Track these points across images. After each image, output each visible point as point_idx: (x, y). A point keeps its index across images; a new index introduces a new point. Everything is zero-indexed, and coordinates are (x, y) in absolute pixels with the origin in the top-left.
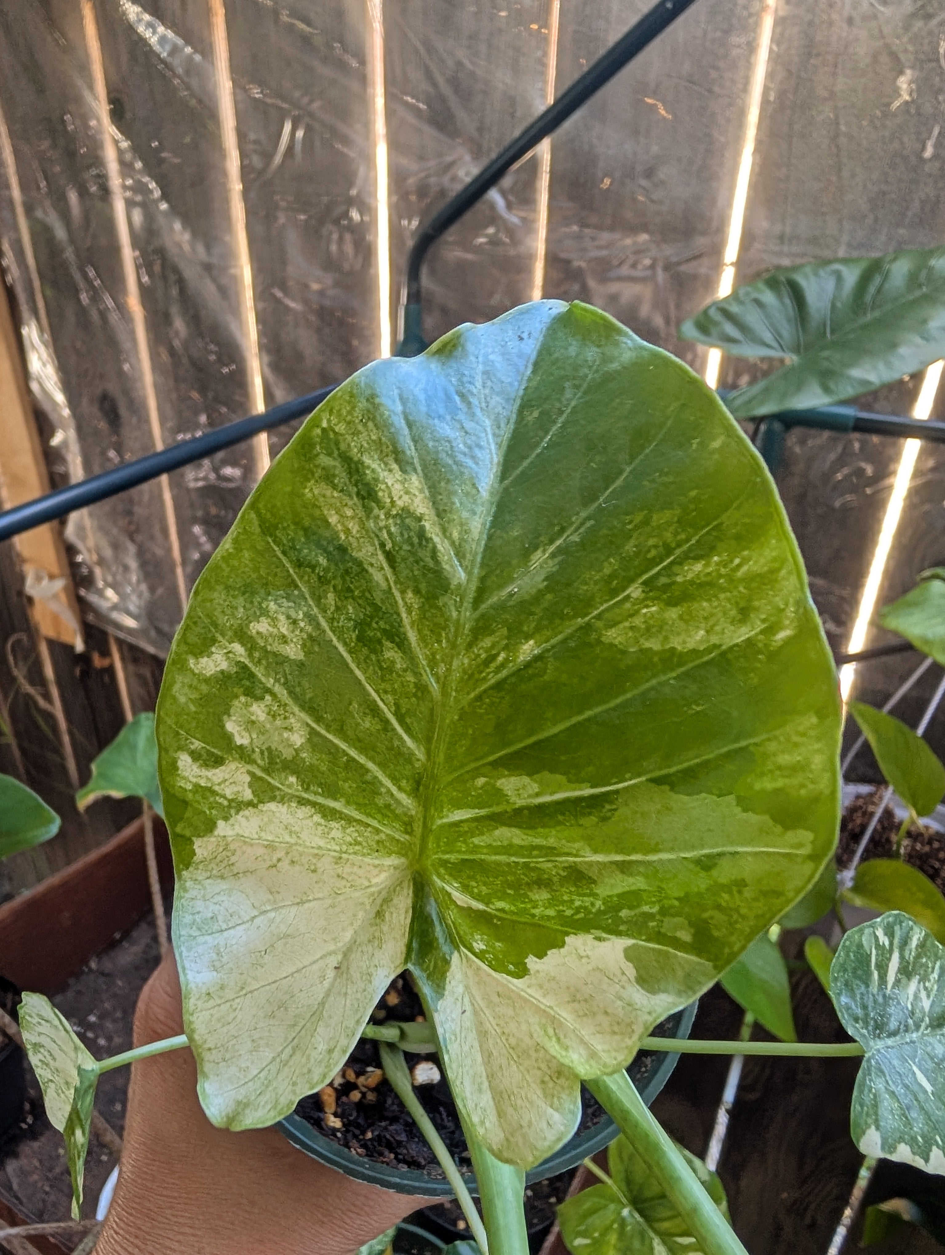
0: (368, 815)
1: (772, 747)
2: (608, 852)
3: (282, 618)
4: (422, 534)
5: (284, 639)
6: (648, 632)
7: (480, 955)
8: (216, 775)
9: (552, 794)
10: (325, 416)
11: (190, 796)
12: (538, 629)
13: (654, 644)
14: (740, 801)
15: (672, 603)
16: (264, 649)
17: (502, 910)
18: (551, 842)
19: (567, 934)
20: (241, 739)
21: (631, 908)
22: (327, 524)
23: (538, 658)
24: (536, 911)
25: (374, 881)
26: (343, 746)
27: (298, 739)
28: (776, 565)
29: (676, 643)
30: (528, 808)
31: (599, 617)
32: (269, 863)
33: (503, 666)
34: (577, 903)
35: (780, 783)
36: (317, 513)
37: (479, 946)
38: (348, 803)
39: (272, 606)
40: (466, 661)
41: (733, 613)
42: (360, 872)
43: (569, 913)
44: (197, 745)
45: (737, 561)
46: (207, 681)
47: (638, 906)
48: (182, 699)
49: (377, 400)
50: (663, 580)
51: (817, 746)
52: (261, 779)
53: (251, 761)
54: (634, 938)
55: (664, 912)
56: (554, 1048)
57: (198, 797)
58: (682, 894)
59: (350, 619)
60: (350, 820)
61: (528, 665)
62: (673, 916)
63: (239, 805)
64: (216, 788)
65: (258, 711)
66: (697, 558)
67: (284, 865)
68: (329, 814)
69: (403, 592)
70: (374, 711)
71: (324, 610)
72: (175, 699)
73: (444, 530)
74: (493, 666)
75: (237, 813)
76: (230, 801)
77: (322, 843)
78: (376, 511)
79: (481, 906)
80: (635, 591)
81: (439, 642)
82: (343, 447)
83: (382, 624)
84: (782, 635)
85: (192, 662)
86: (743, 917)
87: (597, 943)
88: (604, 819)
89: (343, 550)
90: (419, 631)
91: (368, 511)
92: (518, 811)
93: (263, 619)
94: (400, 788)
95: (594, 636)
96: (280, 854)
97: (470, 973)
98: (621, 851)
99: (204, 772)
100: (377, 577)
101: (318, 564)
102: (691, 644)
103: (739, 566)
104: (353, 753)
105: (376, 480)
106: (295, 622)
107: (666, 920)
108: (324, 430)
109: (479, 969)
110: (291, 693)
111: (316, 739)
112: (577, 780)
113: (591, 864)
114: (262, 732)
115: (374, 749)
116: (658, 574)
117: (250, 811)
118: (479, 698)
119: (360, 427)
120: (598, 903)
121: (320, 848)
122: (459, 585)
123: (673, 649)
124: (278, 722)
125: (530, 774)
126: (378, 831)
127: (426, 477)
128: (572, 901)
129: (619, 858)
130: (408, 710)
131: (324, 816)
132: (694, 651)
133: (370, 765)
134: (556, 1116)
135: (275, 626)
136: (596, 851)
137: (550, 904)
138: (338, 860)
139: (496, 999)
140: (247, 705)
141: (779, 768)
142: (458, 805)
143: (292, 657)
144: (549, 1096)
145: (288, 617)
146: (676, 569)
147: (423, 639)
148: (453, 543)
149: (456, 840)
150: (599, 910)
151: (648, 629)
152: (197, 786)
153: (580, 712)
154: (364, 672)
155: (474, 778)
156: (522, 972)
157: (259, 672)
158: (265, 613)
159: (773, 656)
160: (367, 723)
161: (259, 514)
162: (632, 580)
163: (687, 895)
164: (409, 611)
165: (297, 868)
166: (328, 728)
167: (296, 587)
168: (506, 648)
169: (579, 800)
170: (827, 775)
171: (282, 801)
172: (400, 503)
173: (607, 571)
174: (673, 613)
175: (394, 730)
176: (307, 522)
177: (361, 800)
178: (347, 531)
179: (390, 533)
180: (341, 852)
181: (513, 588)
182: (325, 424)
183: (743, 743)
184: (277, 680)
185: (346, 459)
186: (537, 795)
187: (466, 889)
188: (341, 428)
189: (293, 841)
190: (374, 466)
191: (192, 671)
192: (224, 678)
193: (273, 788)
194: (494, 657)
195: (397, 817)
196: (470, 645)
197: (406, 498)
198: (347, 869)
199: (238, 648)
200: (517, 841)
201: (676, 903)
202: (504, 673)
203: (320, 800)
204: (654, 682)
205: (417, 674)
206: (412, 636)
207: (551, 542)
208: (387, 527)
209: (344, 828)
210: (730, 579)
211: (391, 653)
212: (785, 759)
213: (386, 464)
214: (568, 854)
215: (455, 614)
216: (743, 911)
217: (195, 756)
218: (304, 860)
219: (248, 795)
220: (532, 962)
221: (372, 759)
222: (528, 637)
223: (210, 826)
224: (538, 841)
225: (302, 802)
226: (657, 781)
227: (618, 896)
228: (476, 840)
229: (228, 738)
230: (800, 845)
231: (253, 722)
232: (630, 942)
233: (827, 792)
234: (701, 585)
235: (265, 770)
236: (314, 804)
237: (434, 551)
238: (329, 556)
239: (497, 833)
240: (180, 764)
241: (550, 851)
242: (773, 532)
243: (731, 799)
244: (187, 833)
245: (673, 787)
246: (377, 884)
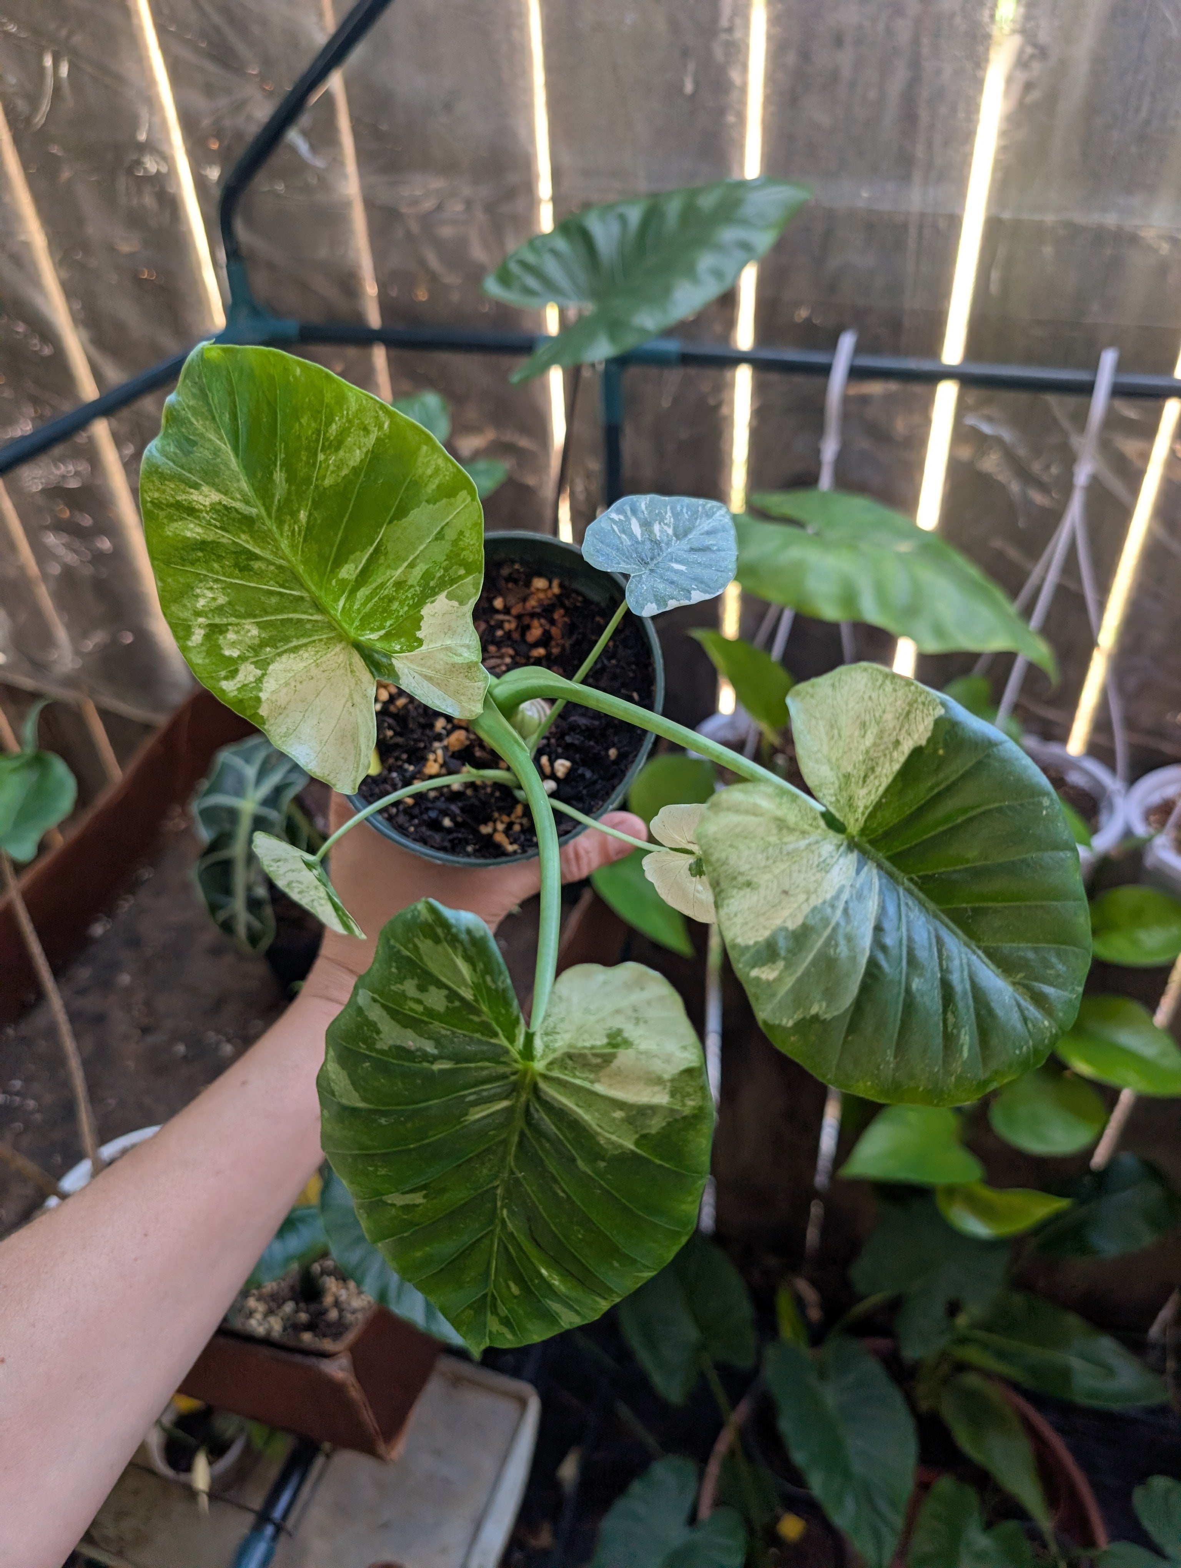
0: (310, 636)
1: (420, 471)
2: (401, 565)
3: (206, 591)
4: (225, 507)
5: (214, 599)
6: (339, 468)
7: (402, 651)
8: (240, 677)
9: (361, 562)
10: (145, 495)
11: (240, 696)
12: (300, 505)
13: (345, 472)
14: (428, 502)
15: (338, 449)
16: (211, 610)
17: (391, 625)
18: (379, 581)
19: (419, 611)
20: (235, 653)
21: (432, 579)
22: (188, 538)
23: (310, 515)
24: (401, 614)
25: (339, 661)
26: (273, 618)
27: (255, 632)
28: (359, 402)
29: (352, 463)
30: (358, 576)
31: (317, 480)
32: (293, 692)
33: (300, 531)
34: (410, 595)
35: (437, 481)
36: (180, 538)
37: (398, 648)
38: (298, 638)
39: (198, 591)
40: (286, 542)
41: (362, 433)
42: (330, 662)
43: (411, 602)
44: (223, 673)
45: (345, 412)
46: (202, 645)
47: (434, 577)
48: (200, 661)
49: (160, 470)
50: (327, 444)
51: (435, 457)
52: (258, 661)
53: (247, 659)
54: (444, 590)
55: (446, 570)
56: (457, 660)
57: (243, 693)
58: (445, 557)
59: (230, 567)
60: (305, 645)
61: (308, 523)
62: (451, 568)
63: (259, 680)
64: (246, 682)
65: (231, 636)
66: (330, 424)
67: (299, 686)
68: (295, 650)
69: (239, 538)
70: (271, 593)
71: (217, 573)
72: (198, 664)
73: (232, 498)
74: (296, 534)
75: (262, 683)
76: (255, 682)
77: (304, 664)
78: (201, 515)
79: (382, 632)
80: (321, 457)
81: (269, 544)
82: (164, 502)
83: (243, 557)
84: (386, 426)
85: (190, 644)
86: (474, 545)
87: (434, 604)
88: (386, 554)
89: (203, 542)
90: (259, 546)
91: (198, 518)
92: (356, 580)
93: (200, 599)
94: (311, 615)
95: (321, 488)
96: (293, 684)
97: (405, 661)
98: (404, 561)
99: (236, 681)
100: (224, 541)
101: (200, 557)
102: (358, 460)
103: (347, 414)
104: (279, 617)
105: (190, 503)
106: (211, 589)
107: (450, 571)
108: (151, 502)
109: (406, 657)
110: (236, 617)
111: (262, 625)
112: (364, 549)
113: (399, 576)
114: (240, 642)
115: (285, 608)
116: (323, 443)
117: (266, 679)
118: (303, 551)
119: (164, 487)
120: (418, 588)
121: (305, 667)
122: (257, 515)
123: (353, 467)
124: (242, 633)
125: (346, 563)
126: (321, 640)
127: (207, 483)
128: (407, 596)
129: (406, 564)
130: (283, 581)
131: (294, 652)
132: (361, 461)
133: (291, 616)
134: (480, 683)
135: (206, 597)
136: (396, 569)
137: (402, 604)
138: (317, 665)
139: (422, 662)
140: (225, 638)
141: (430, 477)
142: (336, 600)
143: (224, 602)
144: (472, 679)
145: (208, 589)
146: (328, 435)
147: (262, 548)
148: (240, 500)
149: (350, 615)
150: (421, 591)
151: (338, 467)
152: (239, 689)
153: (342, 522)
154: (254, 582)
155: (331, 584)
156: (420, 642)
157: (217, 621)
158: (197, 596)
159: (389, 437)
160: (274, 600)
161: (158, 559)
162: (316, 455)
163: (447, 556)
164: (248, 542)
165: (304, 683)
166: (261, 616)
167: (200, 574)
168: (295, 523)
169: (372, 555)
170: (449, 465)
171: (273, 662)
172: (207, 503)
173: (304, 458)
174: (341, 453)
175: (286, 594)
176: (180, 545)
177: (302, 633)
178: (198, 534)
179: (214, 519)
180: (315, 661)
181: (277, 498)
182: (149, 499)
183: (408, 480)
184: (227, 617)
185: (170, 505)
186: (356, 568)
187: (373, 630)
188: (156, 495)
189: (292, 674)
190: (184, 497)
191: (194, 647)
192: (207, 637)
193: (265, 660)
194: (293, 531)
195: (322, 628)
196: (282, 535)
197: (208, 499)
198: (324, 666)
199: (201, 620)
200: (367, 593)
201: (447, 562)
202: (303, 533)
203: (286, 647)
204: (358, 486)
205: (273, 564)
206: (257, 551)
207: (276, 465)
208: (212, 518)
209: (307, 651)
210: (350, 421)
211: (256, 565)
212: (429, 472)
213: (188, 493)
214: (389, 580)
215: (266, 528)
216: (472, 543)
217: (226, 678)
218: (304, 677)
219: (259, 672)
220: (419, 634)
221: (289, 613)
222: (298, 511)
223: (258, 700)
224: (374, 586)
225: (280, 655)
226: (391, 522)
227: (421, 578)
228: (355, 607)
229: (230, 659)
230: (464, 500)
231: (233, 642)
232: (445, 593)
233: (455, 470)
234: (341, 433)
235: (256, 656)
236: (285, 651)
237: (236, 510)
238: (202, 550)
239: (358, 597)
240: (224, 687)
241: (382, 585)
242: (346, 391)
243: (424, 503)
244: (253, 712)
245: (399, 519)
246: (342, 662)
